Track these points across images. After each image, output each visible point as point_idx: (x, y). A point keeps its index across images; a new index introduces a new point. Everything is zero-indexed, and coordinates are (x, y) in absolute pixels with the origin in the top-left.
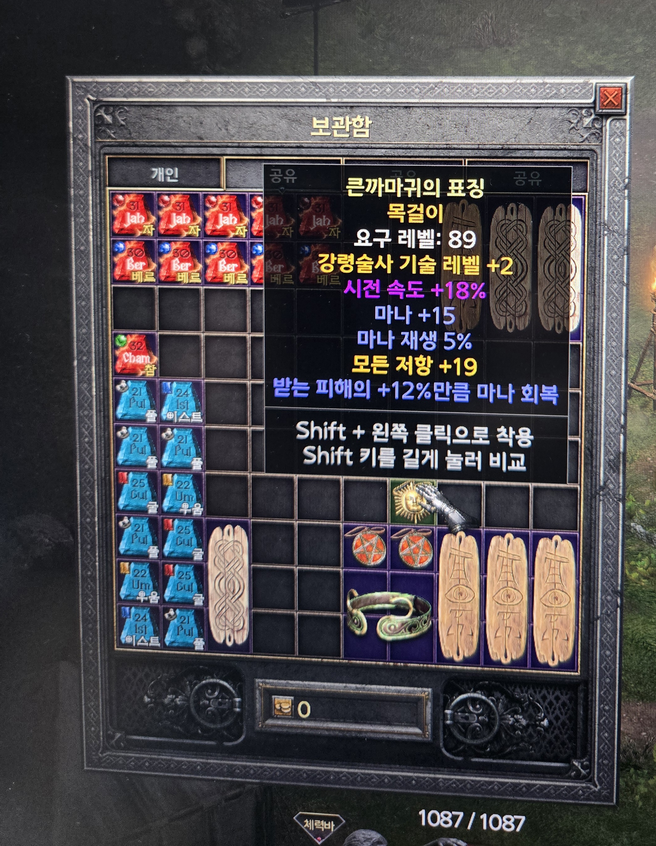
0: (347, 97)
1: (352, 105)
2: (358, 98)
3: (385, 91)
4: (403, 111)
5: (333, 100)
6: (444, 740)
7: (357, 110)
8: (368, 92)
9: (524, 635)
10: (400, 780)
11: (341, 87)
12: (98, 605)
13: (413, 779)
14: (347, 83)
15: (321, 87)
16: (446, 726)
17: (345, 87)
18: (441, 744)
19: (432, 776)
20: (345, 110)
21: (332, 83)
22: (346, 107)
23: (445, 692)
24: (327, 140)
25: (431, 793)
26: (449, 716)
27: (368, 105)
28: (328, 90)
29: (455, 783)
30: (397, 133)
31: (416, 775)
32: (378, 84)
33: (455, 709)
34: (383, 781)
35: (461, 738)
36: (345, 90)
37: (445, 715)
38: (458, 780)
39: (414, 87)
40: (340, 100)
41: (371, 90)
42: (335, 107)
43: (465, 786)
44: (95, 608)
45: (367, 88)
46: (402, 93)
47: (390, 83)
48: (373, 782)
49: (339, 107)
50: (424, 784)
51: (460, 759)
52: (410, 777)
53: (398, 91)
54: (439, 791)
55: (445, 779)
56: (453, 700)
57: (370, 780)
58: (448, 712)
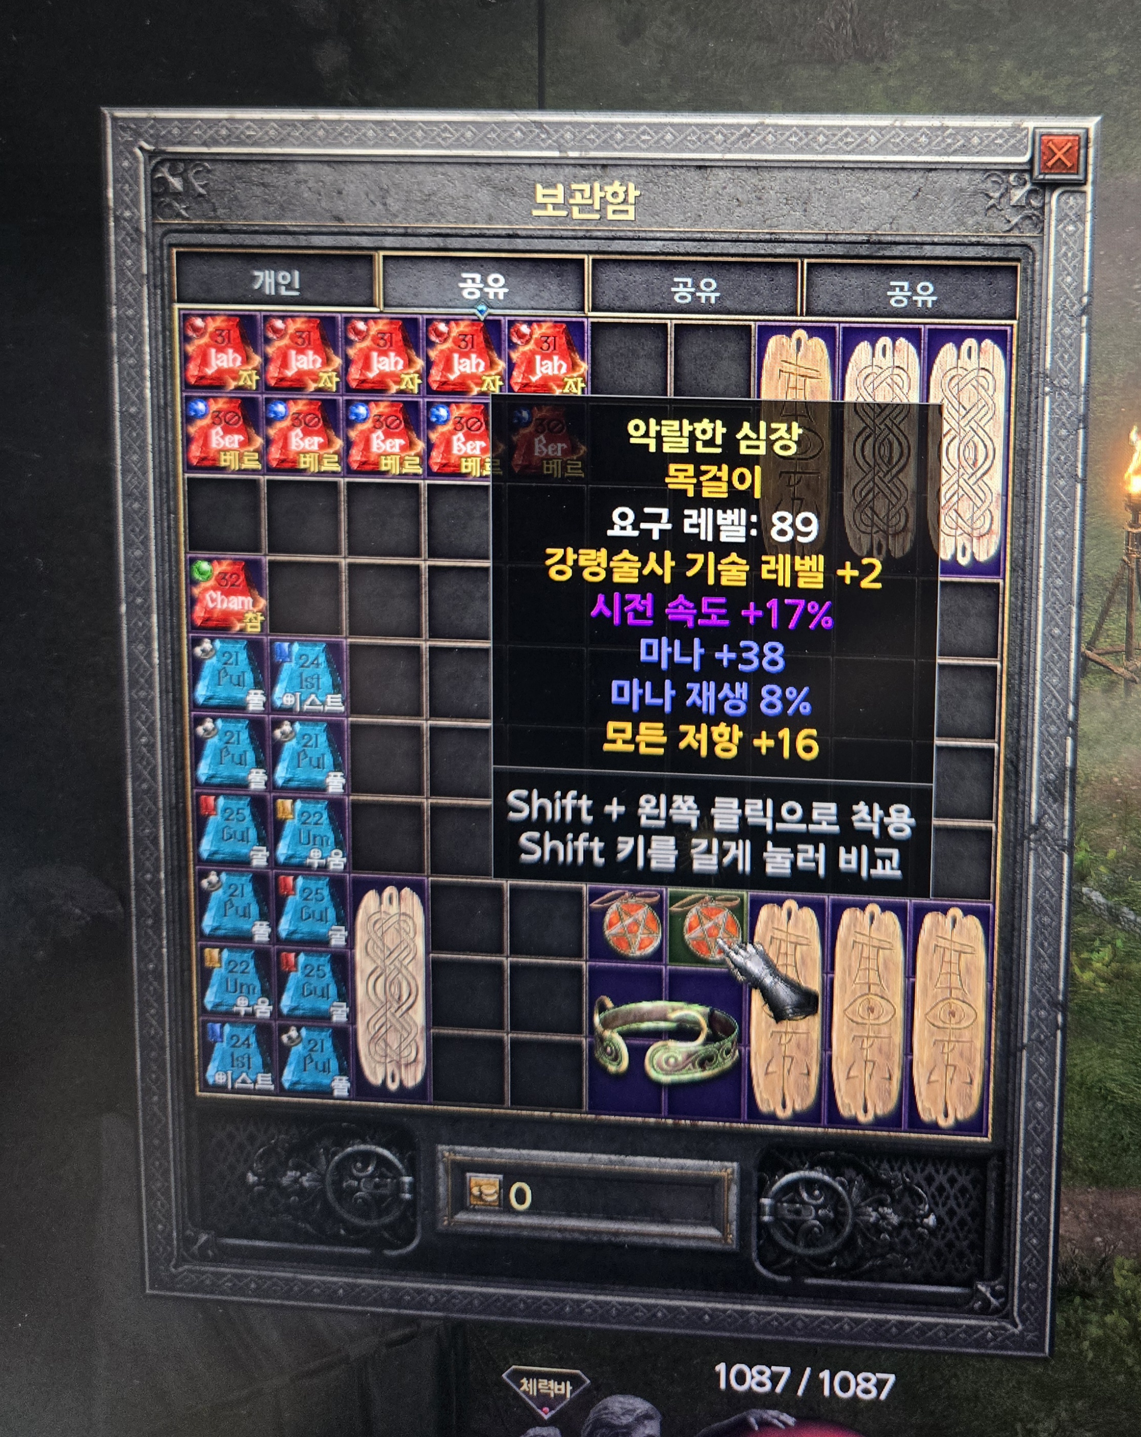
0: (596, 149)
1: (604, 162)
2: (615, 150)
3: (662, 138)
4: (693, 175)
5: (572, 154)
6: (759, 1248)
7: (613, 172)
8: (633, 141)
9: (897, 1075)
10: (683, 1313)
11: (586, 131)
12: (167, 1020)
13: (706, 1313)
14: (596, 124)
15: (551, 131)
16: (761, 1226)
17: (593, 131)
18: (754, 1255)
19: (738, 1307)
20: (592, 171)
21: (570, 123)
22: (594, 166)
23: (761, 1168)
24: (561, 223)
25: (735, 1335)
26: (767, 1209)
27: (633, 162)
28: (562, 137)
29: (776, 1319)
30: (685, 213)
31: (711, 1305)
32: (649, 125)
33: (777, 1198)
34: (654, 1315)
35: (787, 1245)
36: (592, 137)
37: (760, 1207)
38: (782, 1315)
39: (713, 132)
40: (584, 154)
41: (638, 137)
42: (574, 165)
43: (794, 1324)
44: (161, 1022)
45: (632, 133)
46: (694, 143)
47: (672, 125)
48: (637, 1318)
49: (582, 166)
50: (723, 1320)
51: (786, 1279)
52: (700, 1309)
53: (685, 138)
54: (750, 1332)
55: (759, 1313)
56: (775, 1182)
57: (632, 1313)
58: (766, 1201)
